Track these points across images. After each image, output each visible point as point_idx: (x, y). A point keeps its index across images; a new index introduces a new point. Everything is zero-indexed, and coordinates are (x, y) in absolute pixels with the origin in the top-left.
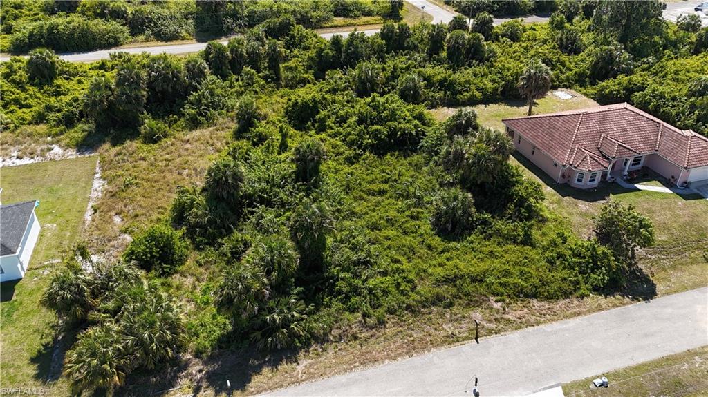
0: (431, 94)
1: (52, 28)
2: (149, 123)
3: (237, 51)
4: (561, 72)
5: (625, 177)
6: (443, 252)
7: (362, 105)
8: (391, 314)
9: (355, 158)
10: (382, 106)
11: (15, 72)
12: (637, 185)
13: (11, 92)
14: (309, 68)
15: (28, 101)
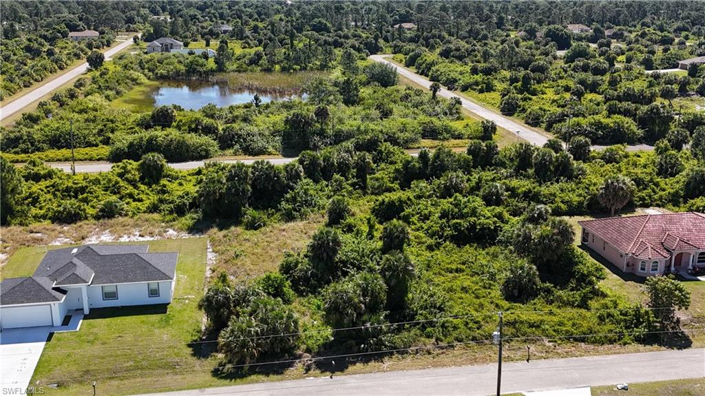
0: (515, 203)
1: (152, 140)
2: (250, 213)
3: (328, 160)
4: (654, 191)
5: (690, 271)
6: (507, 310)
7: (446, 204)
8: (459, 342)
9: (436, 246)
10: (464, 204)
11: (129, 172)
12: (699, 278)
13: (126, 188)
14: (395, 179)
15: (140, 196)
